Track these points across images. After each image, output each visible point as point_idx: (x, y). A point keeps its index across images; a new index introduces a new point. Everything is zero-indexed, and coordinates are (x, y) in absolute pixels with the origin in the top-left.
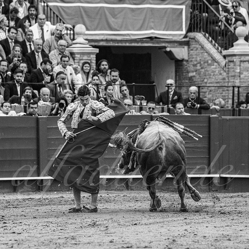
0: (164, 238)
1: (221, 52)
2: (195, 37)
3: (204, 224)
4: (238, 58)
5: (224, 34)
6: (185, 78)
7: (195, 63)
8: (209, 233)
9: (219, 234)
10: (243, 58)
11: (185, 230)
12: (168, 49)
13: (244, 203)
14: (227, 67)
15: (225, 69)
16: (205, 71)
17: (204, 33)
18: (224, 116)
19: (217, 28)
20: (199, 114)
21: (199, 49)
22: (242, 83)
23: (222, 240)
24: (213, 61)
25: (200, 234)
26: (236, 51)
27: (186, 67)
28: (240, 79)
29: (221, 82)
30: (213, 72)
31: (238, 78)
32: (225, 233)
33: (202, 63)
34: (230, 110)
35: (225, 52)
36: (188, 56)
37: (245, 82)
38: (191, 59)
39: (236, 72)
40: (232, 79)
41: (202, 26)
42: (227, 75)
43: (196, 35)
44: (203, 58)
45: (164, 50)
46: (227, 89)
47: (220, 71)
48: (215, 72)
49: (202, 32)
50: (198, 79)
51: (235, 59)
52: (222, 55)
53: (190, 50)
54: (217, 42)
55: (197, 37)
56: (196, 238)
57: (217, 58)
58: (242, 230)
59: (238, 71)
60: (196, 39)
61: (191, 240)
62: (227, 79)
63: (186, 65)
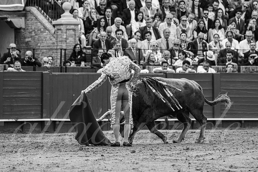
0: (6, 166)
1: (51, 22)
2: (30, 10)
3: (38, 156)
4: (64, 27)
5: (54, 8)
6: (23, 43)
7: (31, 30)
8: (42, 162)
9: (50, 163)
10: (68, 27)
11: (23, 160)
12: (9, 20)
13: (70, 140)
14: (56, 34)
15: (54, 35)
16: (38, 37)
17: (37, 7)
18: (54, 72)
19: (48, 3)
20: (33, 71)
21: (34, 20)
22: (68, 47)
23: (52, 167)
24: (45, 29)
25: (35, 163)
26: (63, 21)
27: (23, 34)
28: (66, 44)
29: (51, 46)
30: (45, 38)
31: (65, 43)
32: (54, 162)
33: (36, 30)
34: (58, 68)
35: (54, 22)
36: (25, 25)
37: (70, 46)
38: (27, 28)
39: (63, 38)
40: (60, 44)
41: (36, 1)
42: (56, 40)
43: (31, 9)
44: (37, 27)
45: (6, 20)
46: (56, 51)
47: (51, 37)
48: (47, 38)
49: (36, 7)
50: (33, 43)
51: (63, 27)
52: (52, 24)
53: (26, 20)
54: (48, 14)
55: (32, 10)
56: (31, 166)
57: (48, 27)
58: (68, 160)
59: (65, 37)
60: (31, 12)
61: (27, 167)
62: (56, 43)
63: (24, 33)
